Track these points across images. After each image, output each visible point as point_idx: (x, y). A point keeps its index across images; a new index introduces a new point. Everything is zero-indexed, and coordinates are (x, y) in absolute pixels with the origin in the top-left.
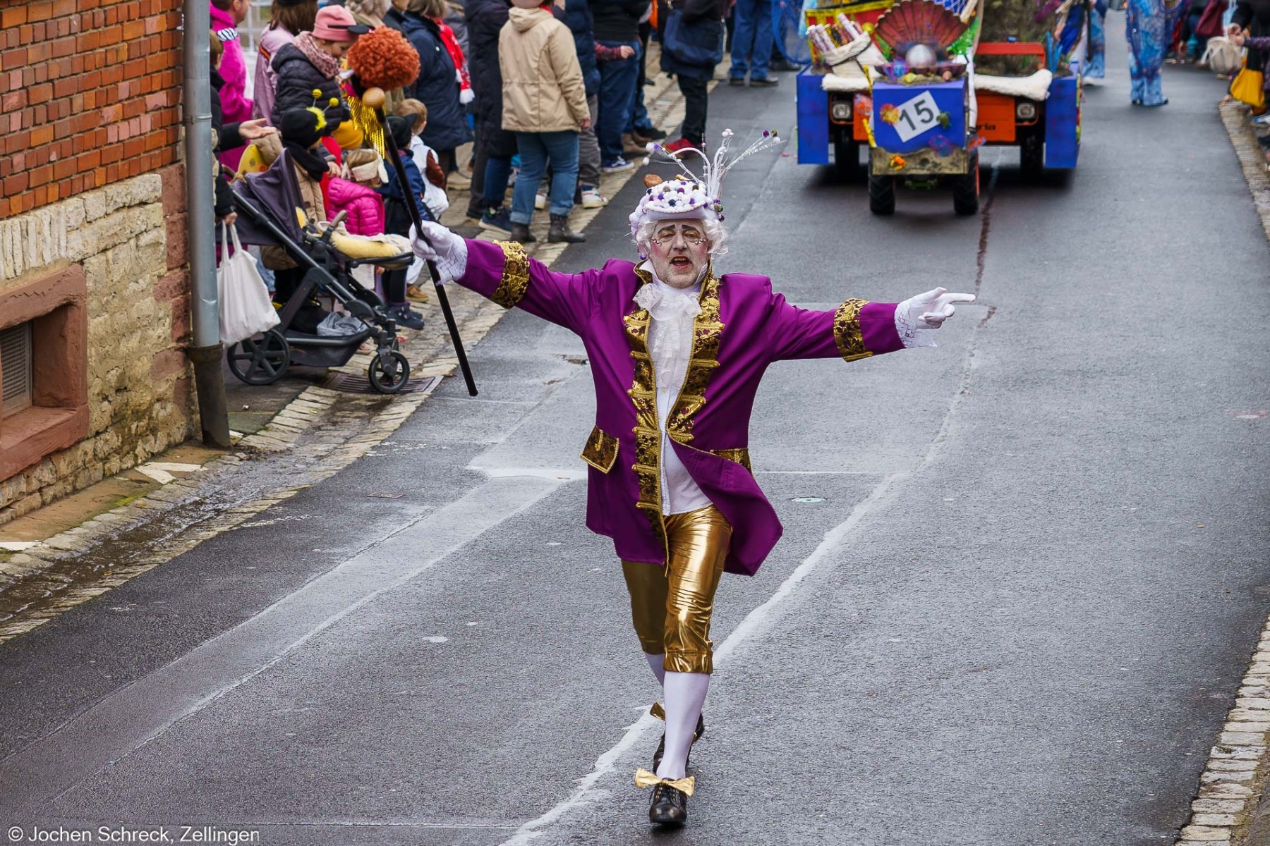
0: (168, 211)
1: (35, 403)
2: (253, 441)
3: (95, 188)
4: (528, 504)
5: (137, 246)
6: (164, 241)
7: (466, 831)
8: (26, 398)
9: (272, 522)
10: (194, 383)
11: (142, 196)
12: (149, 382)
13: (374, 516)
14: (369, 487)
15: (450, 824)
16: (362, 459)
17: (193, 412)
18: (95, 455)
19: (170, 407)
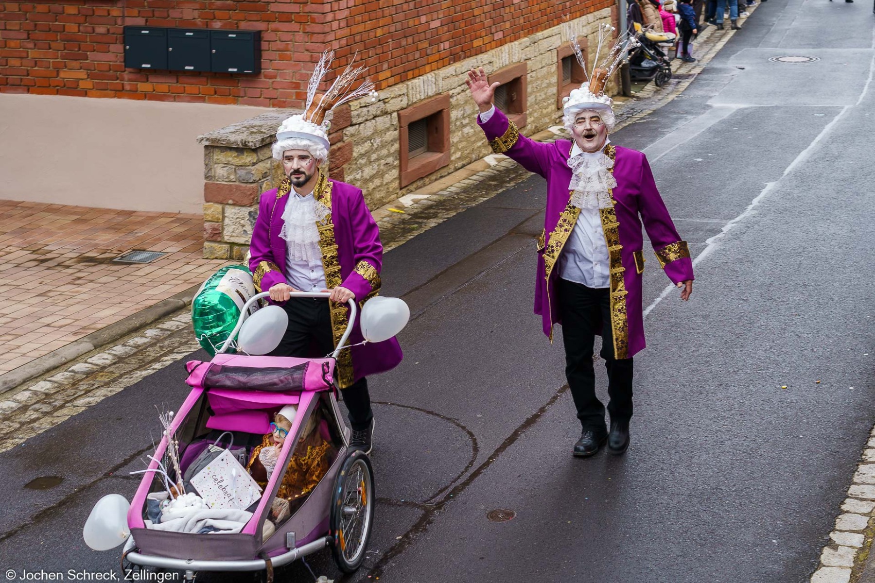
0: (613, 20)
1: (572, 82)
2: (638, 94)
3: (591, 13)
4: (727, 115)
7: (711, 223)
8: (569, 80)
9: (645, 121)
10: (620, 75)
11: (605, 15)
13: (677, 119)
14: (675, 110)
15: (705, 221)
16: (673, 100)
17: (620, 85)
19: (613, 83)
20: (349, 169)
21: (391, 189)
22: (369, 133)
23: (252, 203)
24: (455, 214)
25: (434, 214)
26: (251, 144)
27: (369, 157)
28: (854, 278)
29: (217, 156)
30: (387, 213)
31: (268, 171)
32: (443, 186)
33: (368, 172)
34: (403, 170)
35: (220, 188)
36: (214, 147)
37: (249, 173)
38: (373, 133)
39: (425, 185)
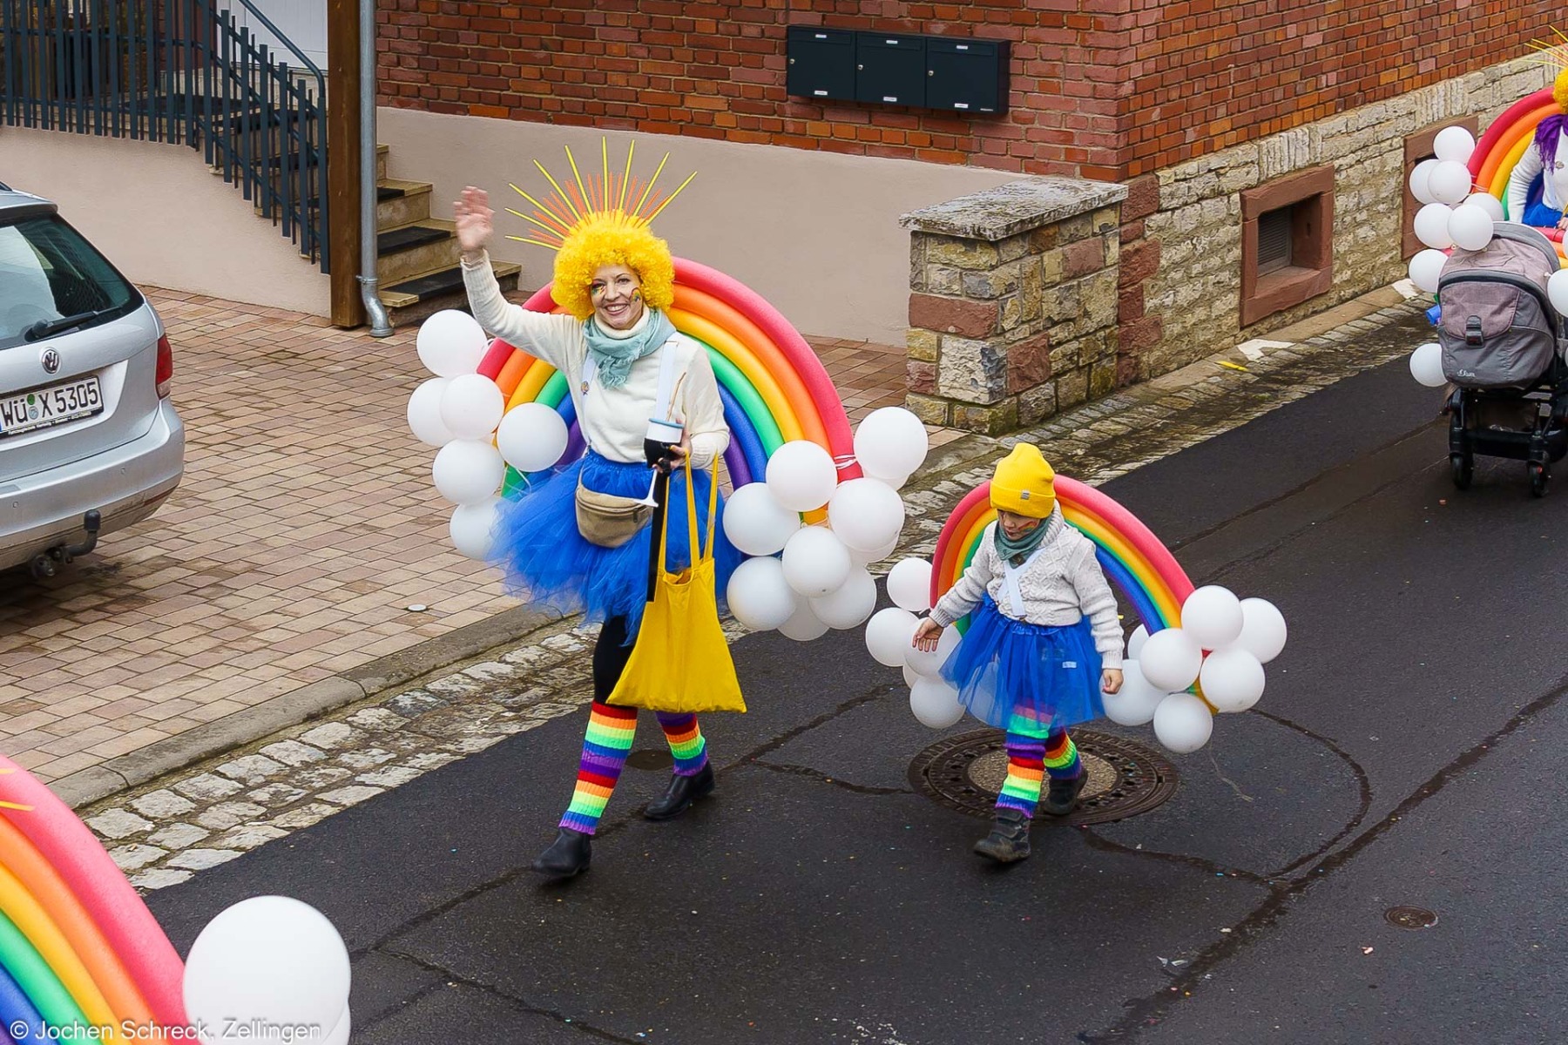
20: (1153, 287)
21: (1224, 328)
22: (1190, 227)
23: (986, 334)
24: (1337, 379)
25: (1299, 376)
26: (988, 233)
27: (1188, 268)
29: (932, 250)
30: (1216, 369)
31: (1015, 281)
32: (1317, 329)
33: (1186, 294)
34: (1247, 295)
35: (935, 304)
36: (927, 234)
37: (985, 282)
38: (1197, 227)
39: (1284, 325)
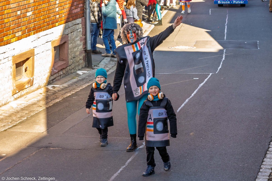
0: (82, 25)
1: (59, 60)
3: (70, 21)
5: (77, 32)
6: (82, 31)
8: (58, 59)
10: (86, 56)
11: (78, 23)
12: (79, 56)
17: (86, 62)
18: (69, 69)
19: (82, 61)
28: (216, 171)
